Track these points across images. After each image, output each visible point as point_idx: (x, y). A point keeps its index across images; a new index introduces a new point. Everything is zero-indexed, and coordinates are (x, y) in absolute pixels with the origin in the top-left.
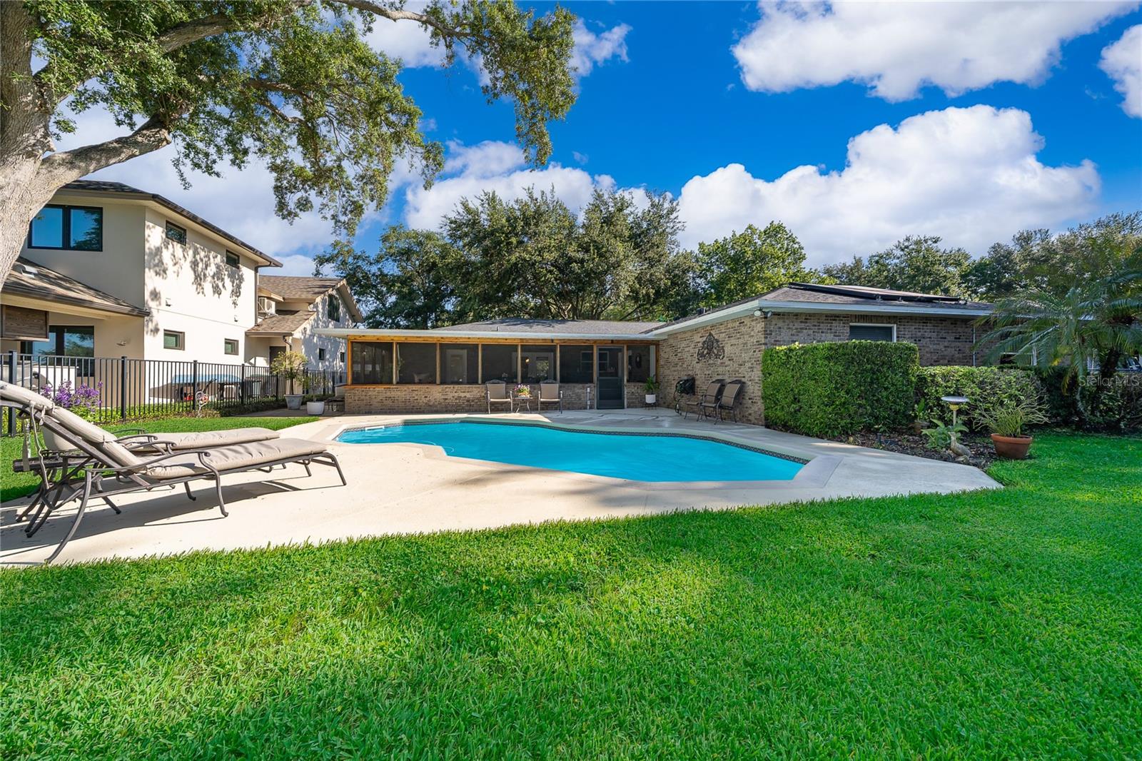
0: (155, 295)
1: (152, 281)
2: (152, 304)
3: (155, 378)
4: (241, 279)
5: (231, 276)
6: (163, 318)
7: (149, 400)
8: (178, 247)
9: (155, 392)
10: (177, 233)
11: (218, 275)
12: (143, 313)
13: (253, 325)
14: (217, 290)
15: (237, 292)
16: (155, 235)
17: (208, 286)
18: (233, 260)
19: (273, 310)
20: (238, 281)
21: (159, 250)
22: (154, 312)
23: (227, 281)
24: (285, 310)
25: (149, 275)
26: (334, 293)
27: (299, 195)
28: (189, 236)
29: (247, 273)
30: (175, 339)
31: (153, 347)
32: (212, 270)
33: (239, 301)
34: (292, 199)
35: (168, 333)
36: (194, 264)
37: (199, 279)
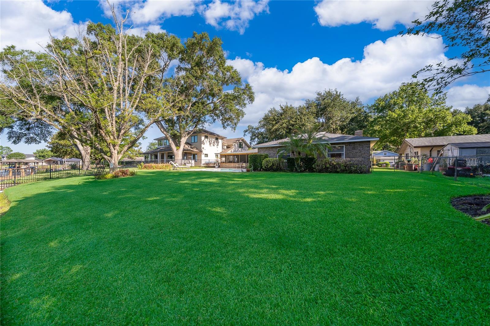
0: (203, 148)
1: (203, 146)
2: (203, 150)
3: (203, 162)
4: (219, 142)
5: (217, 142)
6: (204, 152)
7: (202, 165)
8: (207, 139)
9: (203, 164)
10: (206, 137)
11: (214, 143)
12: (201, 151)
13: (221, 151)
14: (214, 145)
15: (218, 145)
16: (203, 138)
17: (212, 145)
18: (217, 139)
19: (225, 148)
20: (218, 143)
21: (204, 140)
22: (203, 151)
23: (216, 143)
24: (228, 147)
25: (202, 145)
26: (241, 141)
27: (226, 123)
28: (208, 137)
29: (220, 141)
30: (206, 155)
31: (203, 156)
32: (213, 142)
33: (218, 147)
34: (225, 124)
35: (205, 154)
36: (210, 141)
37: (210, 144)
